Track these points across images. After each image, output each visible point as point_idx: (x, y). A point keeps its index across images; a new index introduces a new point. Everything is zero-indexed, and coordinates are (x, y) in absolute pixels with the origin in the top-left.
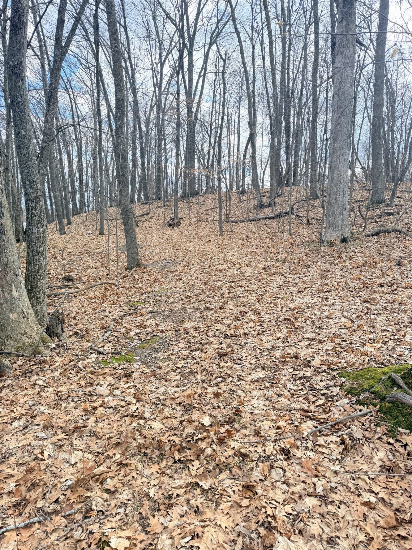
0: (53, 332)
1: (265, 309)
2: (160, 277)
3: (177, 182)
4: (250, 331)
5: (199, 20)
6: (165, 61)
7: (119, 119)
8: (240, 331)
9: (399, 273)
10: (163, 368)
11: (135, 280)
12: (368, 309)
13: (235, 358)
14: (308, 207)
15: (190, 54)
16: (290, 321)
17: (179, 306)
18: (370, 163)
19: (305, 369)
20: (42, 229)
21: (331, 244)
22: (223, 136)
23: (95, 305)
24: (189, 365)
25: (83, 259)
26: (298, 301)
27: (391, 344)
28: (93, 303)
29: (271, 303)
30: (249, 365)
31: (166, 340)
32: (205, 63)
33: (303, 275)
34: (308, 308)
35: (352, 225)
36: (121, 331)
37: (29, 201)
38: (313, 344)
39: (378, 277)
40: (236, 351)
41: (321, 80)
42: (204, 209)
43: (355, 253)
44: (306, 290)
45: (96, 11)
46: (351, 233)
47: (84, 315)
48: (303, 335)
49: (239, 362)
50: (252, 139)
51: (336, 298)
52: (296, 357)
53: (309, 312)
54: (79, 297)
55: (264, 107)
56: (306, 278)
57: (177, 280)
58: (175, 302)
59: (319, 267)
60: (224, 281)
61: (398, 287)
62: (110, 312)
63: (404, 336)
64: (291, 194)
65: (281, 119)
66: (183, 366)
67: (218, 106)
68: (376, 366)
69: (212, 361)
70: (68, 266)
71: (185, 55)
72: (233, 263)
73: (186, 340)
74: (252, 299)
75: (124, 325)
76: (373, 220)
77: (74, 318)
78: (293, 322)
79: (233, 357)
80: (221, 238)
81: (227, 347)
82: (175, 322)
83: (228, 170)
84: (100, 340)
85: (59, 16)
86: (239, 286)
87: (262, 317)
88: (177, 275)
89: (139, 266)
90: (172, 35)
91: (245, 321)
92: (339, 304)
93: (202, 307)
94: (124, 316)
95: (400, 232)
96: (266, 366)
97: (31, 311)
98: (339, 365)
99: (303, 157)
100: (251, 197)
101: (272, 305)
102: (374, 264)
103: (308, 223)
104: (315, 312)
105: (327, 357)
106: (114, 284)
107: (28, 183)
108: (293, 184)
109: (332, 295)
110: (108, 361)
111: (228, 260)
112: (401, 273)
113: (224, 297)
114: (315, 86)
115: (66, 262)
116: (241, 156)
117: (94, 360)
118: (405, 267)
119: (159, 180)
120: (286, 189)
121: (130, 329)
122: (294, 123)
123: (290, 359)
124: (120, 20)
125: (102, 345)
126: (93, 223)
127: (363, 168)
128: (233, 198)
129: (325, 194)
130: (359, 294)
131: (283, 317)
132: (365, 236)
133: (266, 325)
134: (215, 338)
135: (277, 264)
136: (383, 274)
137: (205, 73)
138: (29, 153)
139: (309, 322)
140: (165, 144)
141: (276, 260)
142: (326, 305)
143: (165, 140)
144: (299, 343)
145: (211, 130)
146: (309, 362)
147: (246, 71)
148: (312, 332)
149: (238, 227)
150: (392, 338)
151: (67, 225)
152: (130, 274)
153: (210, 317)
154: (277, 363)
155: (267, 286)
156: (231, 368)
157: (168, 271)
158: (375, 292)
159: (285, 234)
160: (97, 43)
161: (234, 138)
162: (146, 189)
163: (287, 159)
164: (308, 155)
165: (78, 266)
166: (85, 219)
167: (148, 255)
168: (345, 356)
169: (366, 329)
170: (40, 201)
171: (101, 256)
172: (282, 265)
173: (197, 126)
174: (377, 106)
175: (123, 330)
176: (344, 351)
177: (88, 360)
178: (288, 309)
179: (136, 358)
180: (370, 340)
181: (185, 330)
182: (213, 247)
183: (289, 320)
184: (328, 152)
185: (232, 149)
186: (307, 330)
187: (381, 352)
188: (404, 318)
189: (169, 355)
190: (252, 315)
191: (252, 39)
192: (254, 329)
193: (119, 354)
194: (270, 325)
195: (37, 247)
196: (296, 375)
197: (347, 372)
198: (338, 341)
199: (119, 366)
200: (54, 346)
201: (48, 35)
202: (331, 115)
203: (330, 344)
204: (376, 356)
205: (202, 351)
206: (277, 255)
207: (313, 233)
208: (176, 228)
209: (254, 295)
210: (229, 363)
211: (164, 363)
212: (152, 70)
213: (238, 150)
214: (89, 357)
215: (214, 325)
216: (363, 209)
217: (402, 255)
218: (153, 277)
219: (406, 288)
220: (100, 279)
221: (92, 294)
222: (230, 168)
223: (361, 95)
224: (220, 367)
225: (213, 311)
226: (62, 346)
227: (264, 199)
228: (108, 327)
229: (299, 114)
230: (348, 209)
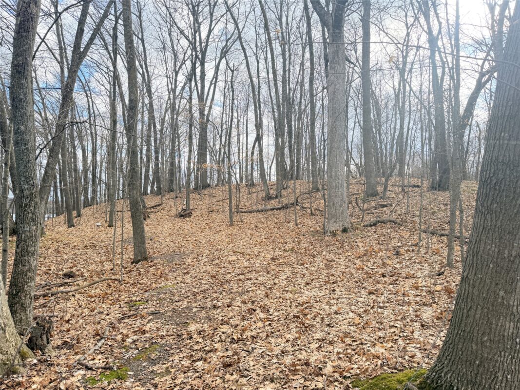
0: (36, 344)
1: (274, 305)
2: (167, 271)
3: (189, 175)
4: (258, 333)
5: (211, 37)
6: (179, 69)
7: (132, 118)
8: (248, 334)
9: (398, 262)
10: (159, 386)
11: (140, 274)
12: (374, 301)
13: (241, 368)
14: (311, 199)
15: (202, 64)
16: (300, 318)
17: (184, 304)
18: (363, 161)
19: (316, 378)
20: (35, 227)
21: (334, 234)
22: (232, 136)
23: (93, 305)
24: (190, 380)
25: (88, 253)
26: (307, 295)
27: (401, 342)
28: (92, 302)
29: (280, 297)
30: (257, 377)
31: (166, 348)
32: (216, 73)
33: (310, 265)
34: (317, 302)
35: (351, 216)
36: (117, 338)
37: (23, 197)
38: (324, 346)
39: (379, 266)
40: (243, 360)
41: (317, 91)
42: (215, 200)
43: (356, 242)
44: (314, 281)
45: (116, 25)
46: (351, 223)
47: (79, 319)
48: (314, 335)
49: (246, 373)
50: (259, 139)
51: (343, 290)
52: (307, 364)
53: (318, 307)
54: (78, 296)
55: (269, 112)
56: (313, 269)
57: (185, 273)
58: (180, 300)
59: (324, 257)
60: (233, 274)
61: (399, 277)
62: (108, 315)
63: (412, 333)
64: (295, 186)
65: (284, 122)
66: (183, 383)
67: (228, 110)
68: (390, 371)
69: (216, 373)
70: (70, 261)
71: (197, 65)
72: (243, 253)
73: (188, 347)
74: (261, 293)
75: (121, 331)
76: (369, 212)
77: (68, 321)
78: (302, 320)
79: (239, 367)
80: (231, 228)
81: (233, 355)
82: (178, 325)
83: (238, 165)
84: (91, 351)
85: (78, 26)
86: (248, 279)
87: (271, 315)
88: (185, 268)
89: (146, 259)
90: (185, 48)
91: (253, 320)
92: (346, 296)
93: (209, 305)
94: (123, 318)
95: (395, 223)
96: (275, 377)
97: (11, 321)
98: (351, 371)
99: (304, 155)
100: (260, 189)
101: (281, 300)
102: (374, 253)
103: (312, 214)
104: (324, 307)
105: (339, 361)
106: (117, 280)
107: (23, 179)
108: (297, 179)
109: (338, 286)
110: (96, 379)
111: (237, 250)
112: (400, 263)
113: (232, 293)
114: (312, 96)
115: (70, 257)
116: (249, 153)
117: (80, 377)
118: (403, 257)
119: (172, 173)
120: (291, 183)
121: (127, 336)
122: (295, 126)
123: (300, 368)
124: (138, 33)
125: (92, 357)
126: (103, 215)
127: (357, 165)
128: (243, 190)
129: (326, 187)
130: (364, 285)
131: (292, 314)
132: (364, 226)
133: (275, 324)
134: (220, 343)
135: (285, 254)
136: (384, 264)
137: (216, 82)
138: (27, 149)
139: (318, 319)
140: (179, 141)
141: (284, 250)
142: (333, 299)
143: (179, 138)
144: (310, 345)
145: (222, 131)
146: (320, 369)
147: (252, 81)
148: (322, 331)
149: (247, 217)
150: (401, 335)
151: (76, 217)
152: (135, 269)
153: (216, 316)
154: (287, 373)
155: (276, 278)
156: (237, 381)
157: (176, 264)
158: (378, 283)
159: (292, 224)
160: (115, 51)
161: (243, 138)
162: (159, 182)
163: (291, 156)
164: (309, 154)
165: (81, 260)
166: (95, 211)
167: (156, 248)
168: (357, 360)
169: (374, 325)
170: (35, 197)
171: (107, 249)
172: (290, 255)
173: (209, 126)
174: (366, 113)
175: (119, 337)
176: (356, 353)
177: (73, 379)
178: (297, 304)
179: (129, 373)
180: (380, 338)
181: (188, 334)
182: (223, 237)
183: (298, 317)
184: (326, 151)
185: (241, 147)
186: (317, 328)
187: (392, 353)
188: (409, 310)
189: (167, 368)
190: (260, 313)
191: (256, 55)
192: (263, 330)
193: (110, 368)
194: (279, 325)
195: (27, 246)
196: (307, 386)
197: (360, 380)
198: (348, 340)
199: (109, 385)
200: (35, 361)
201: (69, 43)
202: (327, 119)
203: (340, 345)
204: (388, 359)
205: (205, 360)
206: (285, 245)
207: (317, 223)
208: (187, 219)
209: (263, 288)
210: (235, 376)
211: (160, 378)
212: (167, 76)
213: (247, 148)
214: (75, 374)
215: (220, 326)
216: (360, 201)
217: (399, 244)
218: (159, 272)
219: (406, 278)
220: (103, 274)
221: (93, 291)
222: (240, 163)
223: (351, 103)
224: (224, 381)
225: (220, 310)
226: (45, 361)
227: (272, 191)
228: (103, 333)
229: (300, 119)
230: (347, 202)
